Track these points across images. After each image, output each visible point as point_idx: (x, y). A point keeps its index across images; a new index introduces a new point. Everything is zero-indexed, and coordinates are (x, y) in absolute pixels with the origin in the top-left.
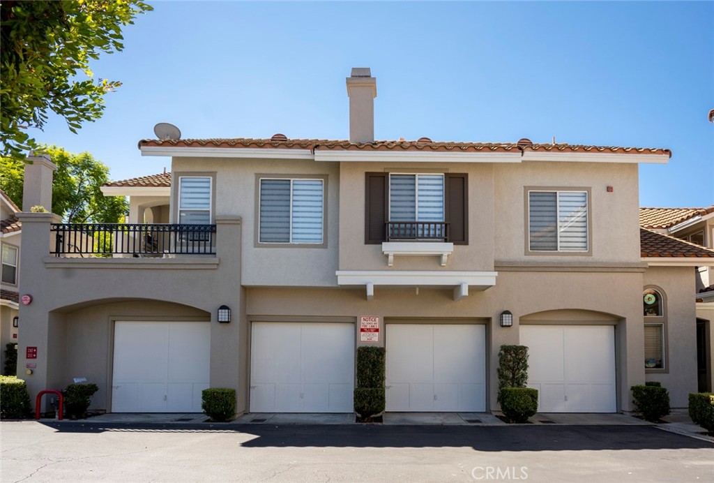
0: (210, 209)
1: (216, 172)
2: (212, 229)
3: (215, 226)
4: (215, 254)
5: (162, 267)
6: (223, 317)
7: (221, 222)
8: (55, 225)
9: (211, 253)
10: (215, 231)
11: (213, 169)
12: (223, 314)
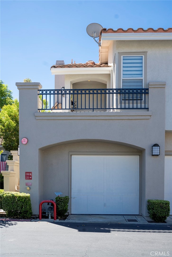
0: (143, 78)
1: (147, 52)
2: (146, 91)
3: (148, 89)
4: (148, 109)
5: (113, 118)
6: (156, 152)
7: (152, 86)
8: (40, 90)
9: (145, 108)
10: (148, 93)
11: (144, 50)
12: (156, 149)
